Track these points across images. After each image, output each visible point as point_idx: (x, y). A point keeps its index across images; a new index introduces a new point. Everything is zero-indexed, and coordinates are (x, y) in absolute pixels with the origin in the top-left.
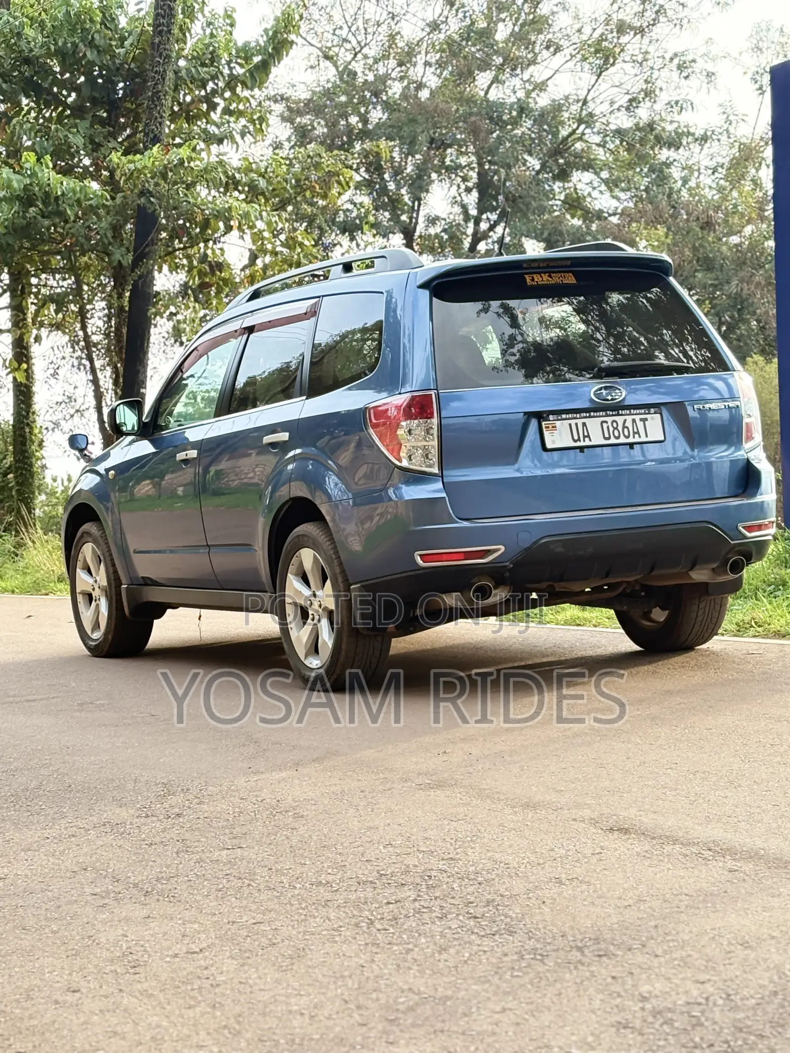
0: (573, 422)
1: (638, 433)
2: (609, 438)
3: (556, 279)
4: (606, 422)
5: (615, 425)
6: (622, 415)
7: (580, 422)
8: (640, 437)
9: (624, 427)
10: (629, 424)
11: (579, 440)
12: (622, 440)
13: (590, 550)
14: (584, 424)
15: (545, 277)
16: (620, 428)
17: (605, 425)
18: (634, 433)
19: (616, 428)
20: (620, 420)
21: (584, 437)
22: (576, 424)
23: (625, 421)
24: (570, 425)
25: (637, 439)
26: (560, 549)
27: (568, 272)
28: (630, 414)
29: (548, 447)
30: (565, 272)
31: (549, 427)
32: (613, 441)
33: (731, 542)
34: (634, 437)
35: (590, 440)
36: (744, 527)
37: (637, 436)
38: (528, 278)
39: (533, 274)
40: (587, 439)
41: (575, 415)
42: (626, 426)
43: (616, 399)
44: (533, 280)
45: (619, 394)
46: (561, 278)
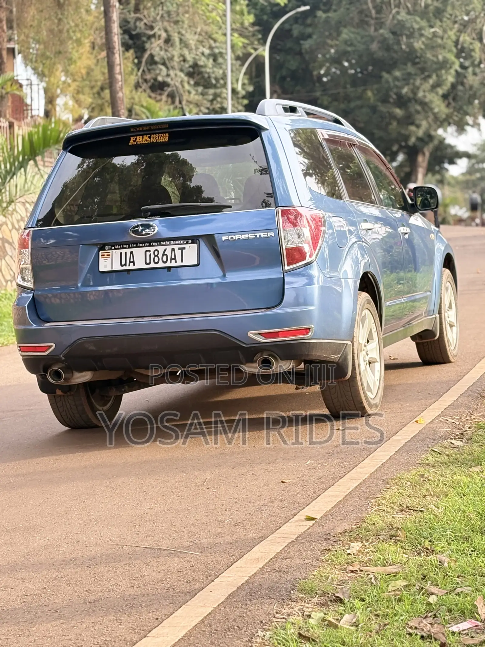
0: (123, 251)
1: (175, 259)
2: (150, 263)
3: (154, 139)
4: (150, 251)
5: (156, 253)
6: (163, 245)
7: (128, 251)
8: (176, 262)
9: (164, 255)
10: (168, 252)
11: (125, 265)
12: (161, 264)
13: (116, 349)
14: (132, 253)
15: (146, 138)
16: (160, 256)
17: (148, 253)
18: (171, 259)
19: (157, 256)
20: (161, 249)
21: (130, 262)
22: (126, 253)
23: (165, 250)
24: (121, 253)
25: (173, 264)
26: (92, 348)
27: (165, 133)
28: (170, 245)
29: (101, 270)
30: (162, 133)
31: (104, 255)
32: (153, 265)
33: (244, 345)
34: (171, 262)
35: (134, 265)
36: (260, 334)
37: (173, 261)
38: (132, 139)
39: (137, 136)
40: (132, 264)
41: (125, 246)
42: (165, 253)
43: (149, 234)
44: (134, 141)
45: (153, 230)
46: (157, 138)
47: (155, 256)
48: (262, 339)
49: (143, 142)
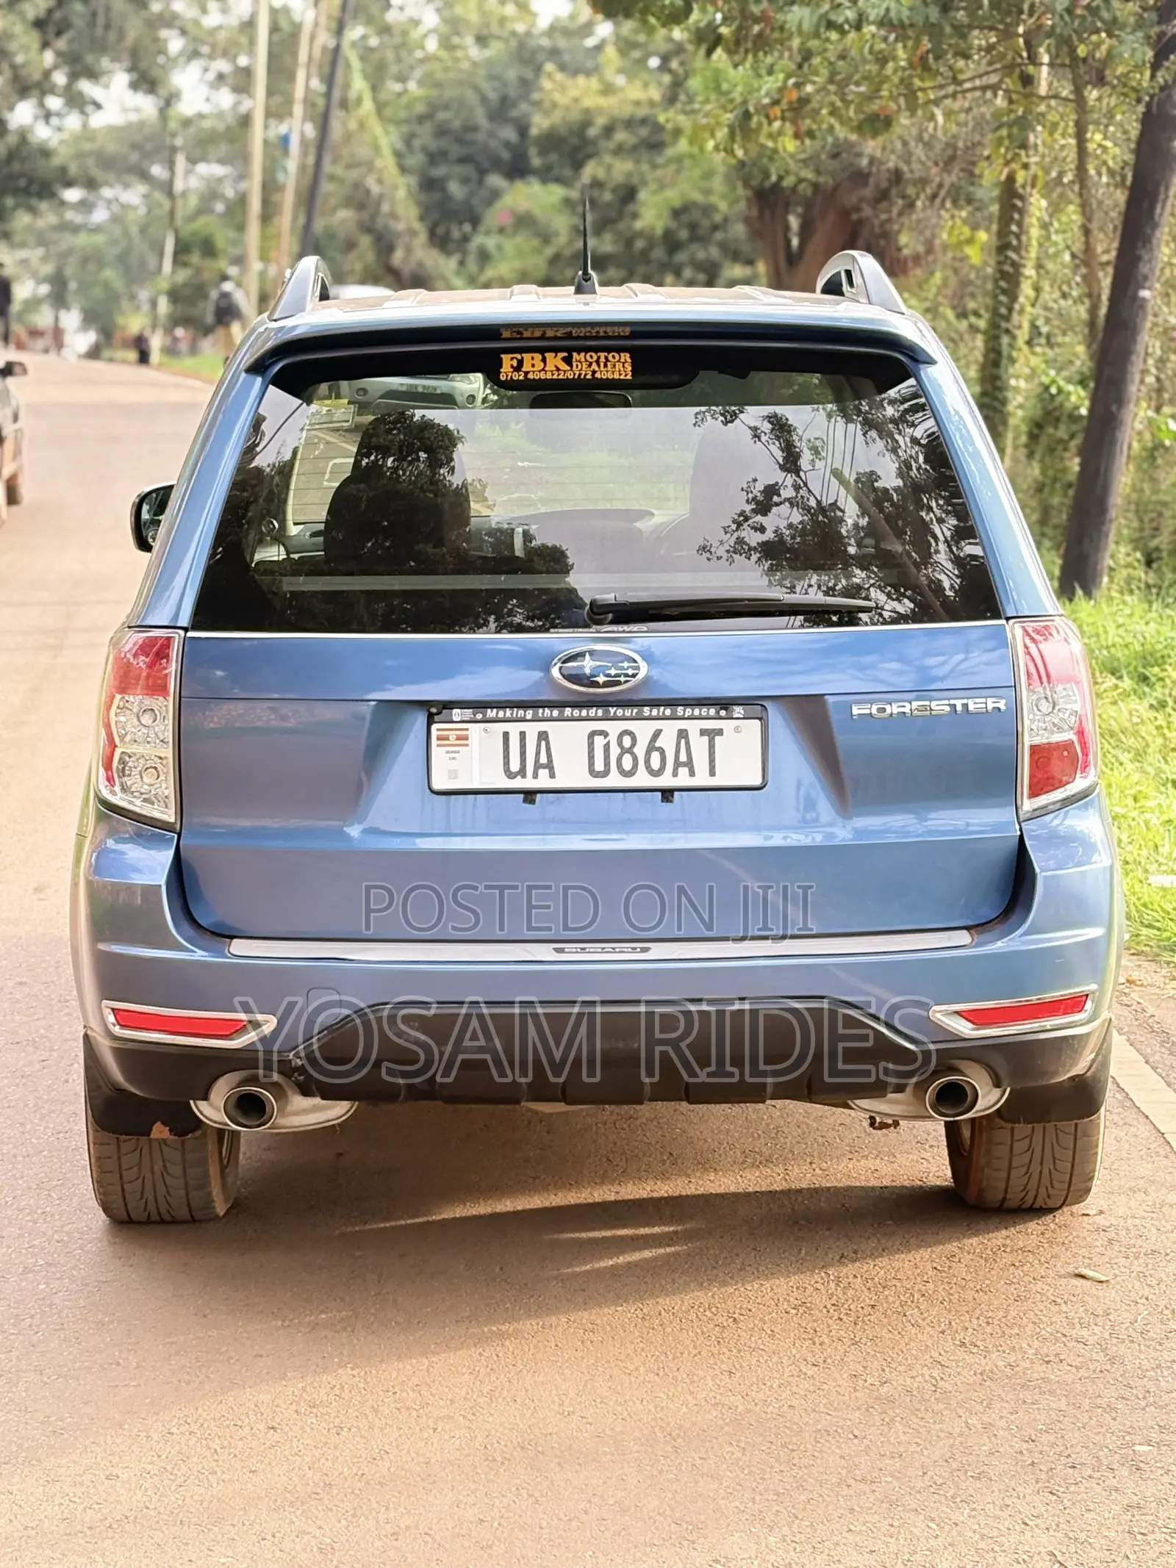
0: (514, 729)
1: (689, 764)
2: (606, 773)
3: (583, 366)
4: (604, 734)
5: (627, 741)
6: (650, 718)
7: (532, 730)
8: (692, 773)
9: (651, 748)
10: (667, 742)
11: (522, 772)
12: (642, 779)
14: (543, 736)
15: (554, 360)
16: (640, 750)
17: (598, 741)
18: (677, 764)
19: (630, 751)
20: (643, 730)
21: (538, 766)
22: (523, 735)
23: (657, 734)
24: (506, 735)
25: (683, 779)
27: (619, 350)
28: (673, 717)
29: (437, 785)
31: (447, 739)
32: (615, 780)
34: (675, 774)
35: (552, 776)
36: (958, 1013)
37: (683, 771)
39: (523, 351)
40: (543, 773)
41: (521, 712)
42: (657, 745)
43: (619, 683)
44: (518, 369)
45: (630, 672)
46: (594, 366)
47: (624, 751)
48: (965, 1028)
49: (549, 376)
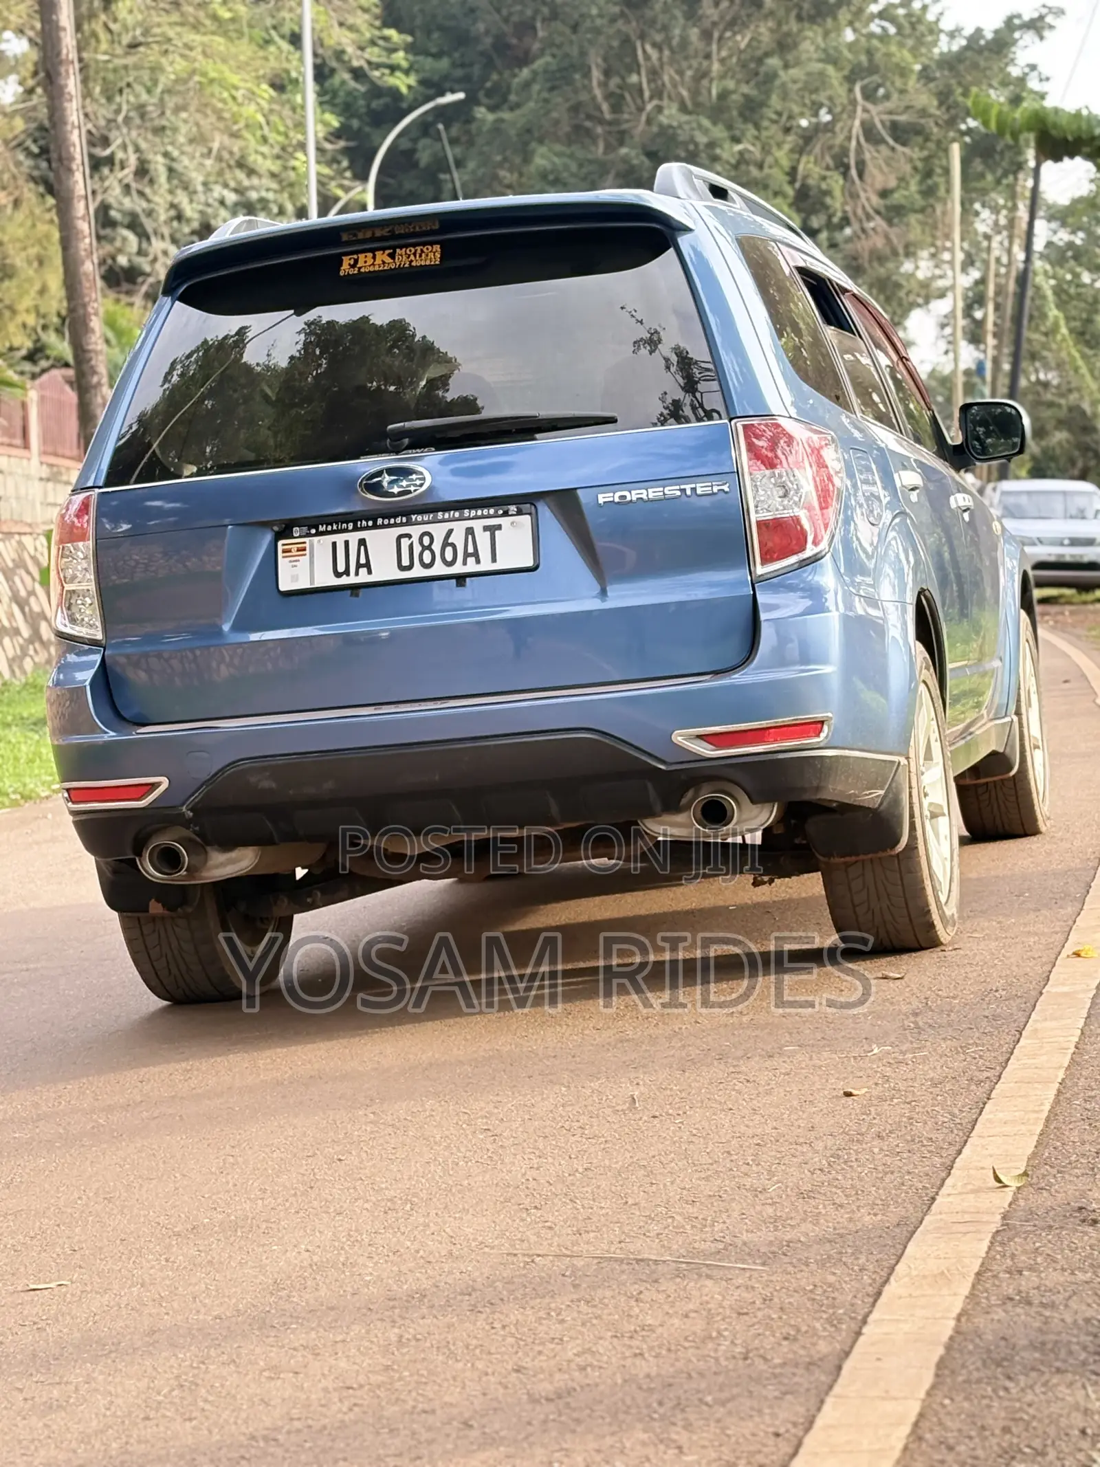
0: (340, 539)
1: (476, 555)
2: (410, 567)
3: (405, 258)
4: (409, 536)
5: (426, 541)
6: (443, 521)
7: (354, 537)
8: (478, 561)
9: (446, 544)
10: (458, 539)
11: (347, 572)
12: (439, 569)
13: (329, 785)
14: (362, 542)
15: (382, 257)
16: (437, 547)
17: (405, 543)
18: (467, 555)
19: (429, 548)
20: (438, 531)
21: (359, 566)
22: (347, 543)
23: (450, 532)
24: (334, 544)
25: (471, 566)
26: (267, 784)
27: (432, 244)
28: (462, 519)
29: (282, 587)
30: (424, 244)
31: (290, 551)
32: (418, 572)
33: (662, 767)
34: (465, 563)
35: (370, 572)
36: (700, 737)
37: (471, 560)
38: (347, 262)
39: (357, 252)
40: (363, 571)
41: (344, 525)
42: (450, 541)
43: (410, 492)
44: (353, 266)
45: (418, 482)
46: (412, 257)
47: (424, 548)
48: (706, 750)
49: (377, 268)
